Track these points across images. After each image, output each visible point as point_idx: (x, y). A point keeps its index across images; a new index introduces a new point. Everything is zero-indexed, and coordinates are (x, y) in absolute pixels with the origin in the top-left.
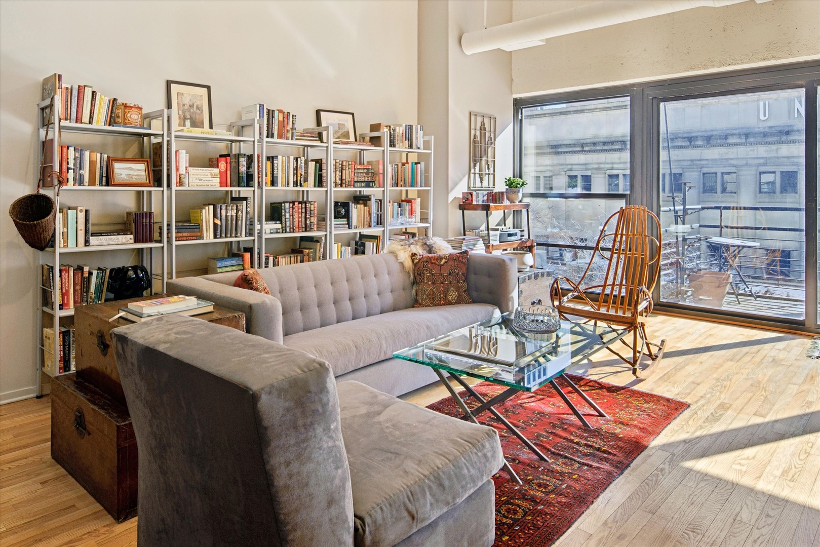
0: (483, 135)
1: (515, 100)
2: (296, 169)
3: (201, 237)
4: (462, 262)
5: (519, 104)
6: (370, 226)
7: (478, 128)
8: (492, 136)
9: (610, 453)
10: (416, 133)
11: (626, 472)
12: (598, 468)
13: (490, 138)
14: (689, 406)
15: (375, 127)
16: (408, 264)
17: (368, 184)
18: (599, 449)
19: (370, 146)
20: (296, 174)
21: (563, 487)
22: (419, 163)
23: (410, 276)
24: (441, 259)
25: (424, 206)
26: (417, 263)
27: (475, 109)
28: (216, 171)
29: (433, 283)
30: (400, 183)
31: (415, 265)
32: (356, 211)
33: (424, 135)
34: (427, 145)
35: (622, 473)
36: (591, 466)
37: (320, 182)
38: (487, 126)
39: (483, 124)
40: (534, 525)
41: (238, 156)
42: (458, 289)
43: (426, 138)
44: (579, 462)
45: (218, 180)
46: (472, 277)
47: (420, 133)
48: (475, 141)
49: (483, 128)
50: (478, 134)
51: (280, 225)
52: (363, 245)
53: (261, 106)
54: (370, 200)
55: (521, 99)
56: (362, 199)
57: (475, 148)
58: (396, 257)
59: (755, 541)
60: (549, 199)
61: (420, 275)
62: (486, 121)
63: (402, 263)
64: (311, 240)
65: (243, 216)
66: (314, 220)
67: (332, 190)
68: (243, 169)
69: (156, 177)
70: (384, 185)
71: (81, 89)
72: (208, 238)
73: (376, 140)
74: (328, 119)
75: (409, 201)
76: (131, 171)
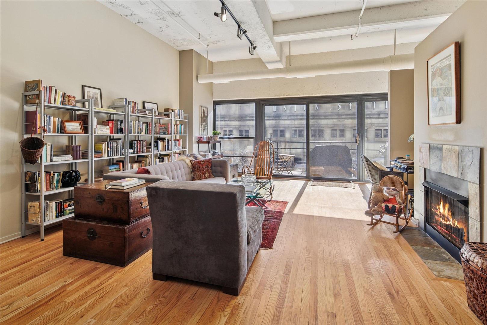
0: (204, 114)
1: (213, 101)
2: (139, 126)
3: (102, 157)
4: (210, 163)
5: (215, 103)
6: (165, 150)
7: (202, 112)
8: (207, 115)
9: (275, 217)
10: (181, 113)
11: (282, 221)
12: (275, 221)
13: (206, 116)
14: (288, 202)
15: (166, 110)
16: (190, 164)
17: (165, 133)
18: (272, 217)
19: (167, 117)
20: (138, 129)
21: (269, 227)
22: (182, 125)
23: (190, 169)
24: (202, 162)
25: (184, 142)
26: (193, 164)
27: (201, 104)
28: (108, 127)
29: (200, 171)
30: (176, 133)
31: (192, 164)
32: (161, 144)
33: (184, 114)
34: (185, 118)
35: (281, 221)
36: (272, 221)
37: (147, 133)
38: (205, 111)
39: (204, 110)
40: (267, 237)
41: (117, 121)
42: (209, 173)
43: (185, 115)
44: (269, 221)
45: (108, 131)
46: (213, 168)
47: (183, 113)
48: (201, 117)
49: (204, 112)
50: (202, 114)
51: (132, 150)
52: (163, 158)
53: (126, 99)
54: (165, 139)
55: (215, 101)
56: (163, 140)
57: (202, 119)
58: (185, 162)
59: (320, 230)
60: (224, 139)
61: (195, 168)
62: (205, 109)
63: (187, 164)
64: (143, 156)
65: (120, 146)
66: (145, 148)
67: (154, 135)
68: (119, 126)
69: (85, 129)
70: (171, 134)
71: (51, 87)
72: (105, 157)
73: (167, 115)
74: (148, 106)
75: (178, 140)
76: (74, 126)
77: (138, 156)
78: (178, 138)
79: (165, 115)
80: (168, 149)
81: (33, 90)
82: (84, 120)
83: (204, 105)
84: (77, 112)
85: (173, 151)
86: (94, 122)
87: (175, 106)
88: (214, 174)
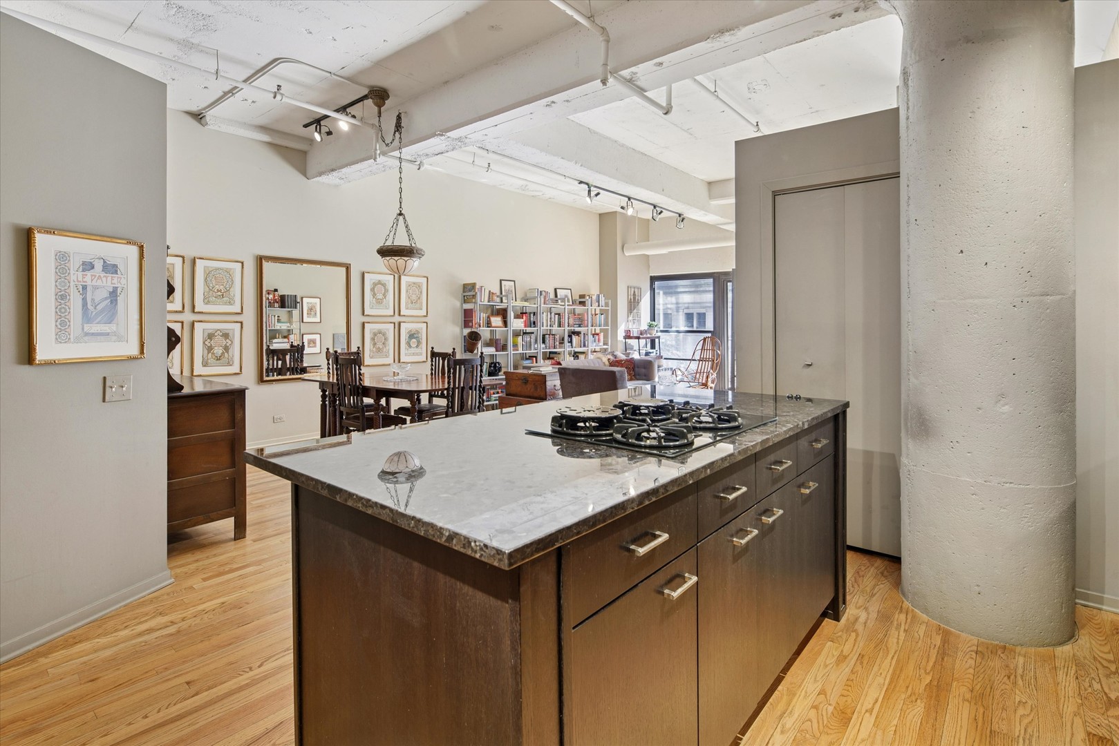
0: (634, 298)
1: (651, 277)
2: (551, 318)
3: (518, 350)
4: (632, 362)
5: (653, 279)
6: (580, 347)
7: (632, 295)
10: (602, 298)
13: (638, 299)
15: (582, 296)
16: (607, 363)
17: (580, 326)
19: (582, 306)
20: (551, 321)
22: (603, 314)
24: (621, 361)
25: (606, 337)
27: (631, 284)
28: (522, 320)
30: (594, 325)
31: (610, 363)
32: (575, 338)
33: (605, 299)
34: (607, 305)
37: (560, 325)
38: (636, 293)
39: (634, 292)
41: (530, 313)
42: (631, 374)
43: (607, 301)
45: (523, 325)
46: (636, 369)
48: (630, 302)
49: (634, 294)
50: (632, 297)
51: (545, 346)
52: (578, 357)
53: (538, 289)
54: (581, 333)
55: (654, 276)
56: (578, 333)
57: (631, 305)
58: (602, 360)
62: (636, 290)
64: (555, 353)
65: (533, 341)
66: (558, 343)
67: (567, 328)
68: (532, 319)
69: (505, 324)
70: (587, 326)
71: (482, 287)
72: (521, 351)
73: (583, 303)
74: (561, 293)
75: (598, 334)
76: (497, 321)
77: (550, 353)
78: (598, 331)
79: (580, 303)
80: (584, 346)
81: (470, 291)
82: (503, 313)
83: (635, 285)
84: (497, 307)
85: (590, 348)
86: (511, 315)
87: (594, 290)
88: (638, 377)
